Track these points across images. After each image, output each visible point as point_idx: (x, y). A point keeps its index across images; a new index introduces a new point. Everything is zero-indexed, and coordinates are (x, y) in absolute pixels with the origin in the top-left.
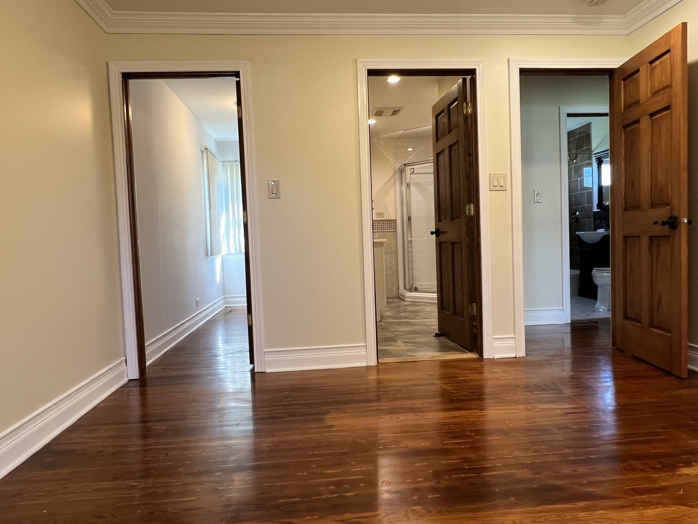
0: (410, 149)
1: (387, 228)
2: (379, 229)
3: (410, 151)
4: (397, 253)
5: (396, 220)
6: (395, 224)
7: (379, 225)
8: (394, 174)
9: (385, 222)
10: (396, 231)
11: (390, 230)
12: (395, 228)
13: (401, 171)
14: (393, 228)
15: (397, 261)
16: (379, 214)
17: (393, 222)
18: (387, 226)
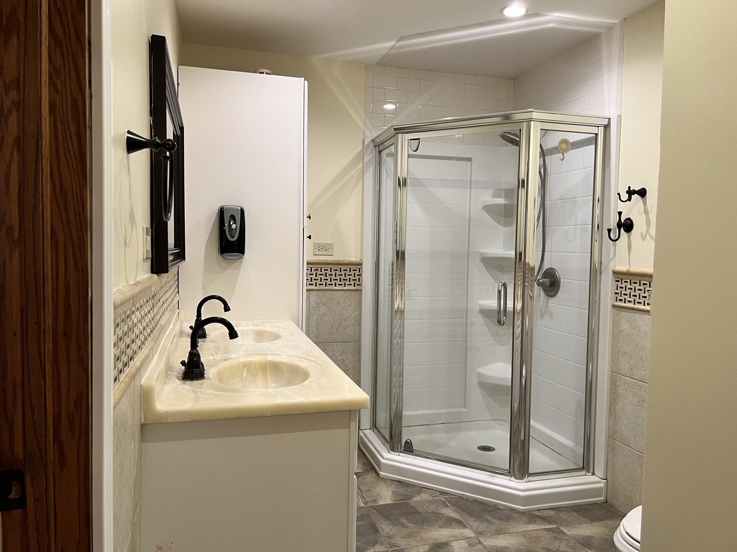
0: (390, 107)
1: (338, 282)
2: (319, 282)
3: (390, 112)
4: (359, 341)
5: (361, 264)
6: (357, 273)
7: (319, 272)
8: (361, 155)
9: (334, 267)
10: (361, 290)
11: (347, 288)
12: (358, 282)
13: (380, 146)
14: (352, 282)
15: (359, 361)
16: (319, 247)
17: (353, 267)
18: (338, 277)
